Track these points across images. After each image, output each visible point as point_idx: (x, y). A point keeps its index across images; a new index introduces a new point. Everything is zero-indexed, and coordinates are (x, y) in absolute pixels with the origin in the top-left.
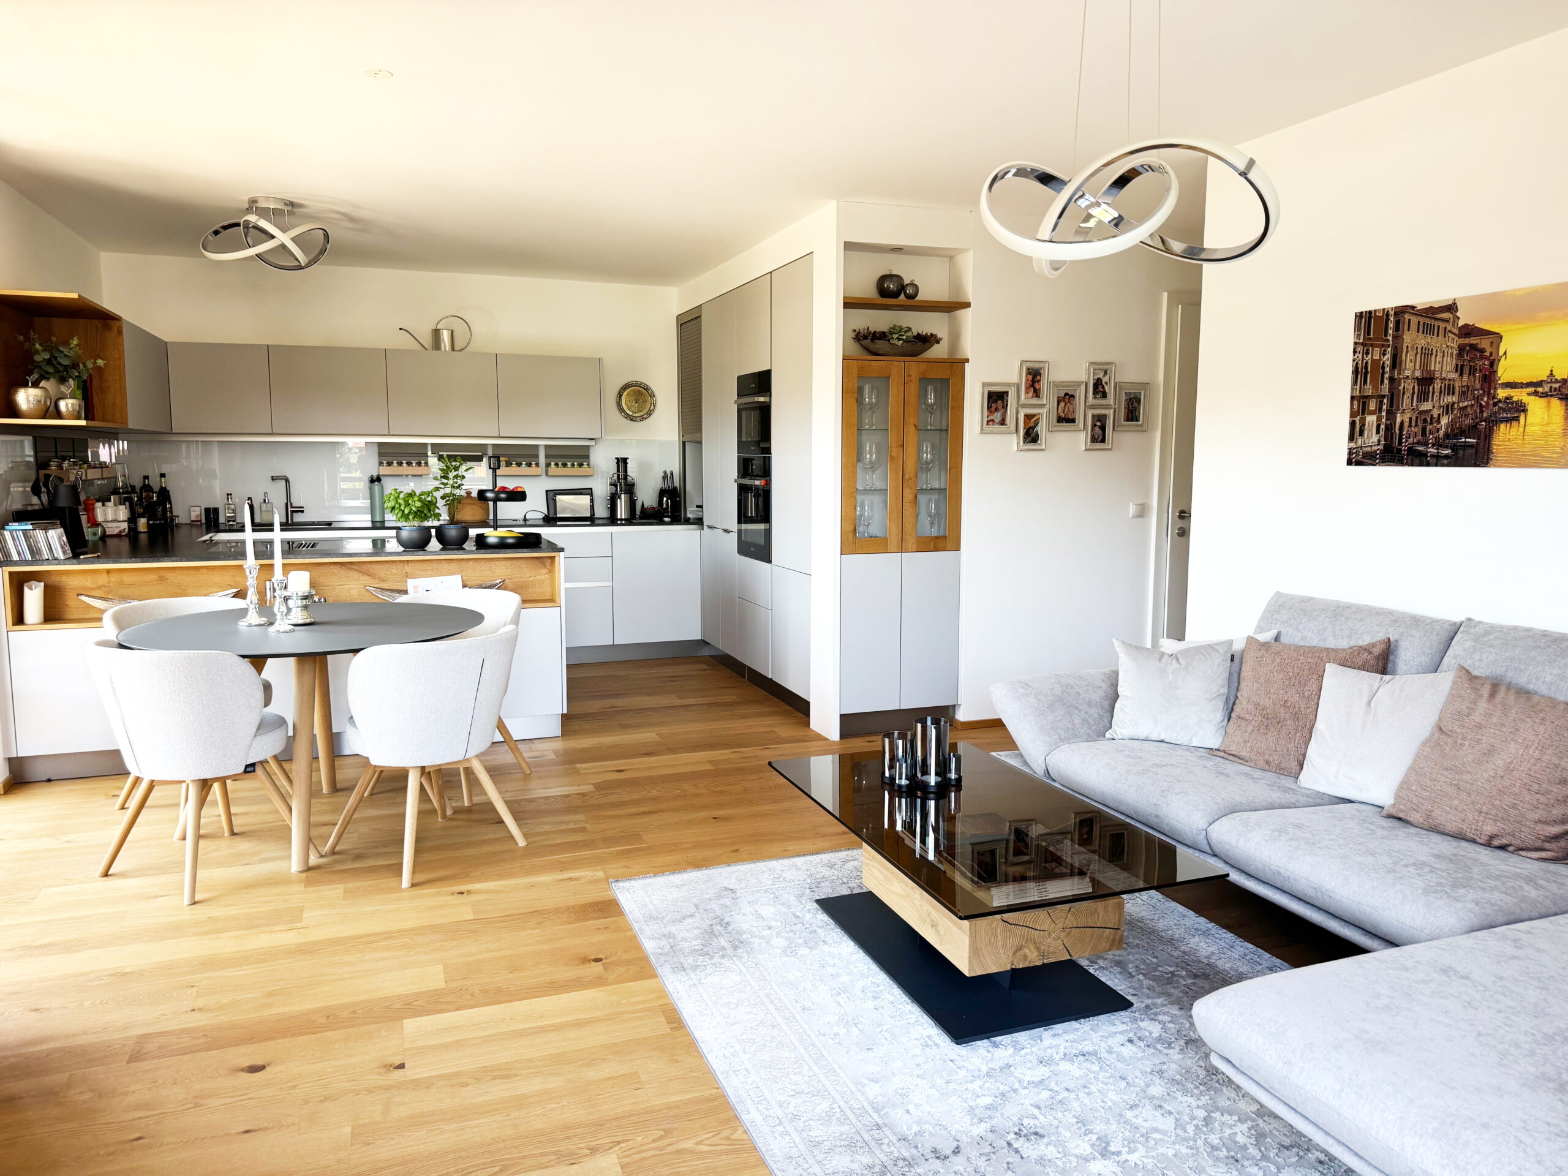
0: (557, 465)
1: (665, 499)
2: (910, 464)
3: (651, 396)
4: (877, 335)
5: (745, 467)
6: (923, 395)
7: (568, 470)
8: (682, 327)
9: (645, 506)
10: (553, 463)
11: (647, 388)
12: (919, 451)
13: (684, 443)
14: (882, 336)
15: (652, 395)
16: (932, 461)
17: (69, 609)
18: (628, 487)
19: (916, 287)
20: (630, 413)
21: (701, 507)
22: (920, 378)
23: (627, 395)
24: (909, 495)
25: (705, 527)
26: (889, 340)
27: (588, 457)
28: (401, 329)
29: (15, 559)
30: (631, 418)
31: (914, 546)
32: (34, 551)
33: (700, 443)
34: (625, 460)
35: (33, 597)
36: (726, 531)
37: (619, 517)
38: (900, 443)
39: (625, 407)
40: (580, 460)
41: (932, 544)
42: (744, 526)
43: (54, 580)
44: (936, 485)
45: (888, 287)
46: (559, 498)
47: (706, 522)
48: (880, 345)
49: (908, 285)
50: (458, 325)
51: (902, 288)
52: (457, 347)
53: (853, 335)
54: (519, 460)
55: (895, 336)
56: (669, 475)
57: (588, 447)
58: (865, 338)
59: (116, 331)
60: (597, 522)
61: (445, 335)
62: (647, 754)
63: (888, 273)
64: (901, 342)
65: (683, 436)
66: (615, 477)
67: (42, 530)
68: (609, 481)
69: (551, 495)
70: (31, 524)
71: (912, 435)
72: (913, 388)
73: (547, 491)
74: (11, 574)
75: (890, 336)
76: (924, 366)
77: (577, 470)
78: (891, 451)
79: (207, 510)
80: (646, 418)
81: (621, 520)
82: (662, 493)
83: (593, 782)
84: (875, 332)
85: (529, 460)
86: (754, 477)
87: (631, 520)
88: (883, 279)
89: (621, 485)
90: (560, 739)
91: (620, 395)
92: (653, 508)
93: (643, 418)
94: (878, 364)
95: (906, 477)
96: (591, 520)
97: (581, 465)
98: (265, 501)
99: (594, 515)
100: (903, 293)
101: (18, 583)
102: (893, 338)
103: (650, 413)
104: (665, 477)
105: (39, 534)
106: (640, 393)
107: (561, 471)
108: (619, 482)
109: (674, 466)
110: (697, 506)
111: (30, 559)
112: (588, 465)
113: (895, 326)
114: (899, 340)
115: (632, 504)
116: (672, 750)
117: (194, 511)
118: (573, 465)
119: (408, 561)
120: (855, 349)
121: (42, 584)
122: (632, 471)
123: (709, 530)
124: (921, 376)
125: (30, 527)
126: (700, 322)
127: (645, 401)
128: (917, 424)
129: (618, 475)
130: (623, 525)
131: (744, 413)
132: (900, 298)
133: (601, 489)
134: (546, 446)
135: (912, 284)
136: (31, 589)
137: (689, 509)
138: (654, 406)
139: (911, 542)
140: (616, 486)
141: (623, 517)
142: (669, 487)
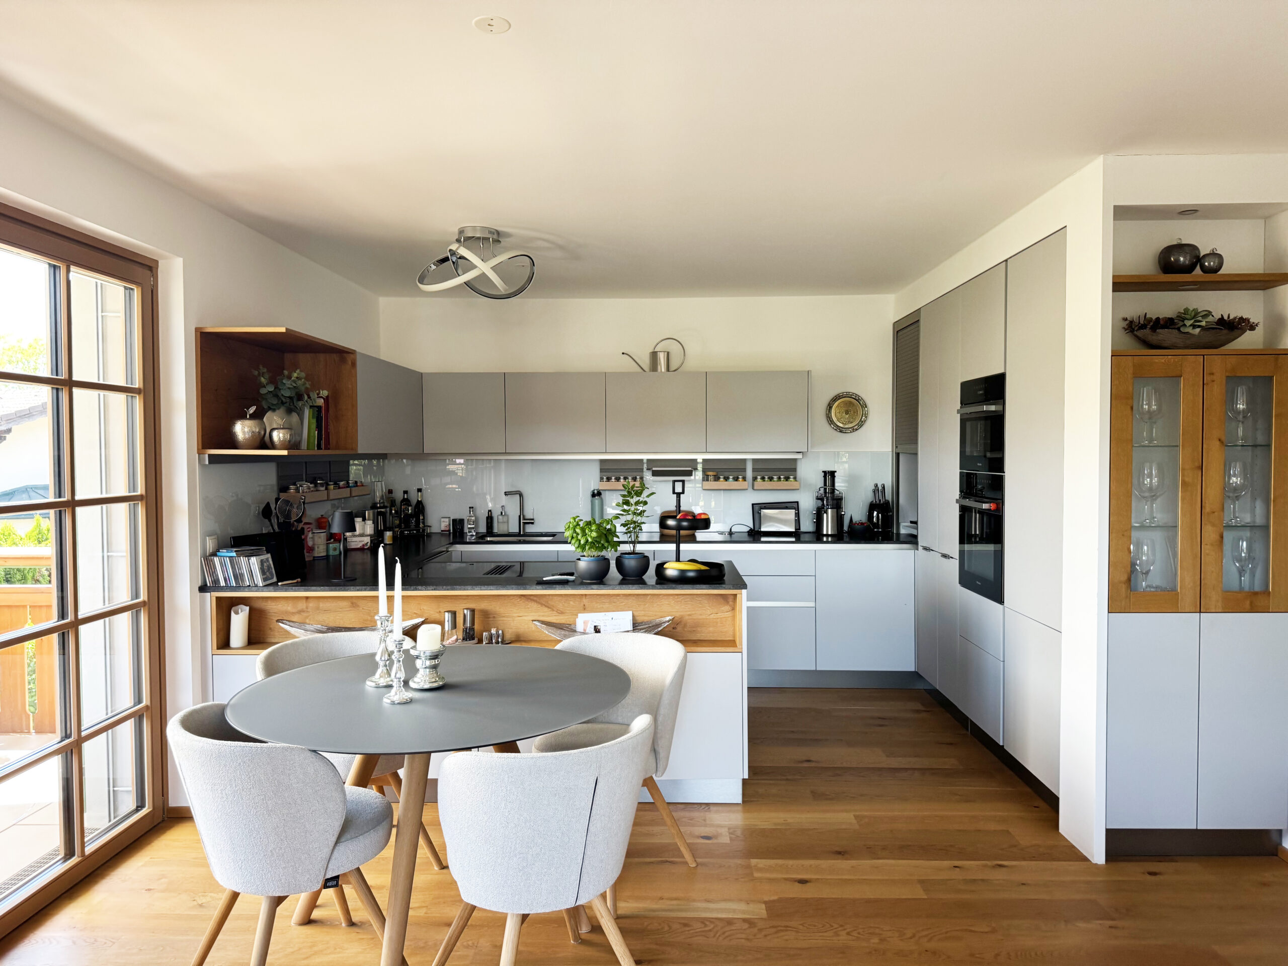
0: (763, 478)
1: (875, 513)
2: (1213, 493)
3: (862, 407)
4: (1162, 322)
5: (968, 486)
6: (1231, 399)
7: (775, 484)
8: (899, 334)
9: (854, 521)
10: (759, 477)
11: (858, 399)
12: (1226, 474)
13: (898, 455)
14: (1169, 323)
15: (864, 406)
16: (1242, 487)
17: (272, 633)
18: (835, 502)
19: (1220, 257)
20: (841, 425)
21: (916, 523)
22: (1227, 377)
23: (838, 406)
24: (1210, 533)
25: (920, 548)
26: (1179, 329)
27: (795, 470)
28: (623, 353)
29: (222, 585)
30: (841, 430)
31: (1220, 604)
32: (238, 577)
33: (916, 454)
34: (832, 474)
35: (239, 621)
36: (945, 556)
37: (825, 533)
38: (1198, 463)
39: (834, 419)
40: (787, 474)
41: (1248, 602)
42: (967, 547)
43: (258, 605)
44: (1247, 518)
45: (1177, 260)
46: (764, 511)
47: (921, 542)
48: (1164, 335)
49: (1205, 256)
50: (674, 348)
51: (1197, 260)
52: (672, 368)
53: (1124, 324)
54: (726, 474)
55: (1188, 323)
56: (880, 488)
57: (795, 460)
58: (1143, 327)
59: (350, 363)
60: (803, 537)
61: (662, 357)
62: (839, 853)
63: (1175, 243)
64: (1198, 330)
65: (896, 447)
66: (822, 490)
67: (245, 556)
68: (815, 495)
69: (757, 507)
70: (236, 551)
71: (1215, 454)
72: (1217, 390)
73: (753, 505)
74: (219, 599)
75: (1181, 323)
76: (1233, 360)
77: (783, 484)
78: (1183, 476)
79: (454, 521)
80: (857, 430)
81: (827, 535)
82: (872, 507)
83: (766, 899)
84: (1158, 319)
85: (736, 474)
86: (981, 499)
87: (839, 537)
88: (1170, 250)
89: (827, 500)
90: (740, 808)
91: (830, 407)
92: (862, 524)
93: (854, 430)
94: (1162, 360)
95: (1207, 509)
96: (797, 536)
97: (787, 479)
98: (502, 513)
99: (799, 529)
100: (1198, 267)
101: (225, 608)
102: (1185, 325)
103: (861, 424)
104: (876, 490)
105: (243, 560)
106: (851, 403)
107: (767, 484)
108: (825, 496)
109: (886, 479)
110: (912, 522)
111: (235, 585)
112: (795, 478)
113: (1186, 310)
114: (1194, 327)
115: (839, 519)
116: (871, 851)
117: (444, 522)
118: (779, 478)
119: (586, 595)
120: (1127, 341)
121: (248, 608)
122: (840, 485)
123: (925, 552)
124: (1227, 374)
125: (234, 554)
126: (919, 326)
127: (856, 412)
128: (1223, 438)
129: (825, 489)
130: (827, 542)
131: (968, 424)
132: (1194, 273)
133: (808, 502)
134: (754, 461)
135: (1214, 254)
136: (237, 613)
137: (902, 525)
138: (866, 417)
139: (1214, 597)
140: (822, 500)
141: (830, 533)
142: (880, 501)
